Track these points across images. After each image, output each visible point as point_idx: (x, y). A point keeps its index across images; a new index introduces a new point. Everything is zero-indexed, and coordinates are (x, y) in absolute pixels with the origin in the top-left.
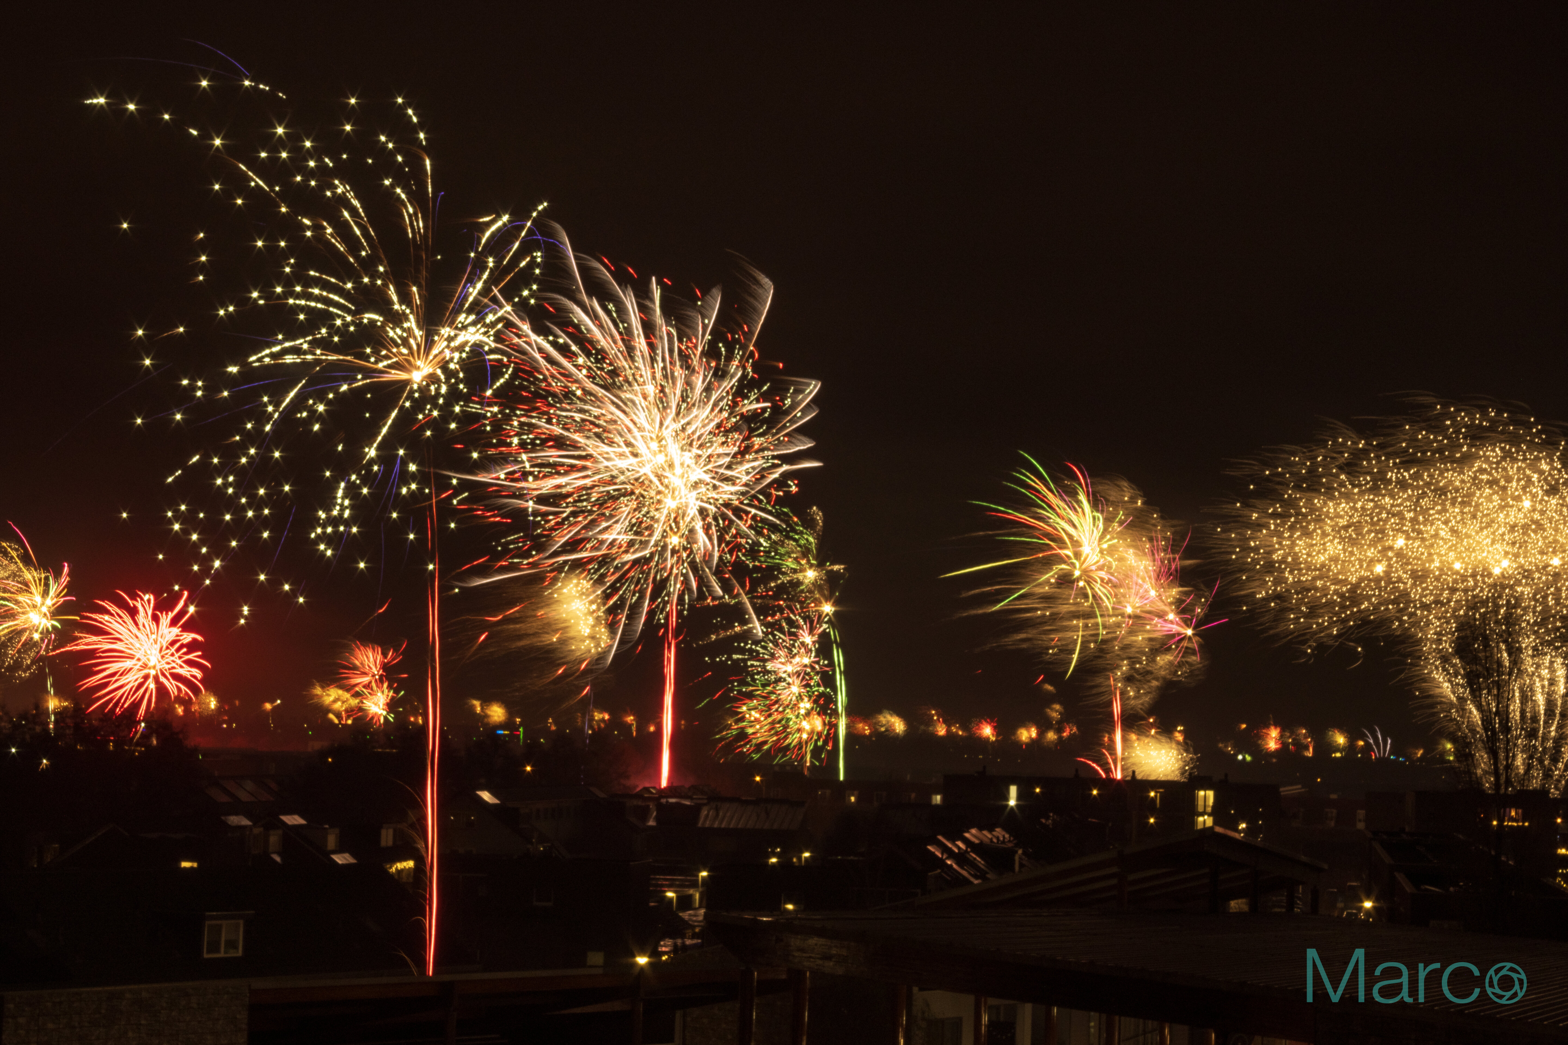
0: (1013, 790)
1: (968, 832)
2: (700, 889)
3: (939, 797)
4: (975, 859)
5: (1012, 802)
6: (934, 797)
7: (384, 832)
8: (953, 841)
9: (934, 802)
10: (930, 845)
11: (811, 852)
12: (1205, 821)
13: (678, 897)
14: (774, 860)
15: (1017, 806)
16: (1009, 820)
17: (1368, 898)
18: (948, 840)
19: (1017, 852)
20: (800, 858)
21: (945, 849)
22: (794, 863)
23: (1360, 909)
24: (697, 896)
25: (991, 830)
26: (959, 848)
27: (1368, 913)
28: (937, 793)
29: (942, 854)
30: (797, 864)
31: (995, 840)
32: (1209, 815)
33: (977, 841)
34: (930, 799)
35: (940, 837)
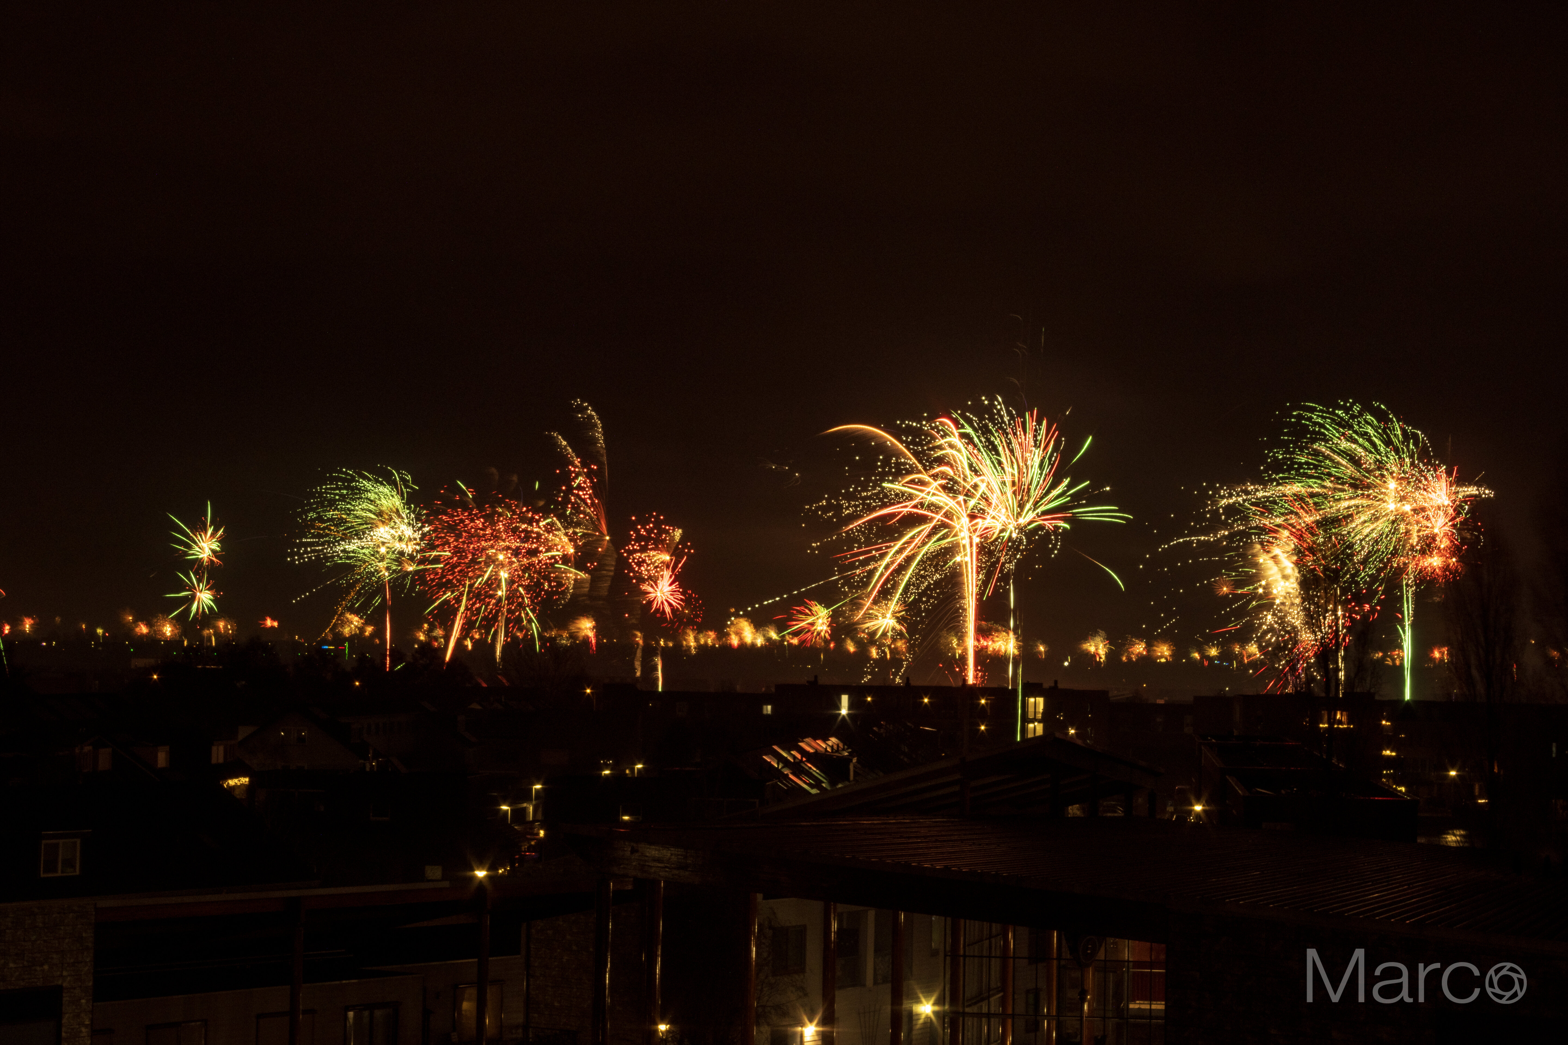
0: (845, 699)
1: (803, 741)
2: (534, 802)
3: (769, 707)
4: (810, 768)
5: (844, 711)
6: (765, 707)
7: (214, 749)
8: (788, 750)
9: (765, 712)
10: (766, 755)
11: (644, 764)
12: (1035, 727)
13: (511, 810)
14: (607, 772)
15: (848, 715)
16: (841, 729)
17: (1198, 801)
18: (783, 749)
19: (851, 761)
20: (632, 770)
21: (780, 758)
22: (627, 774)
23: (1190, 812)
24: (531, 808)
25: (825, 740)
26: (794, 757)
27: (1198, 815)
28: (768, 704)
29: (778, 765)
30: (630, 776)
31: (829, 749)
32: (1039, 722)
33: (812, 751)
34: (762, 709)
35: (775, 747)
